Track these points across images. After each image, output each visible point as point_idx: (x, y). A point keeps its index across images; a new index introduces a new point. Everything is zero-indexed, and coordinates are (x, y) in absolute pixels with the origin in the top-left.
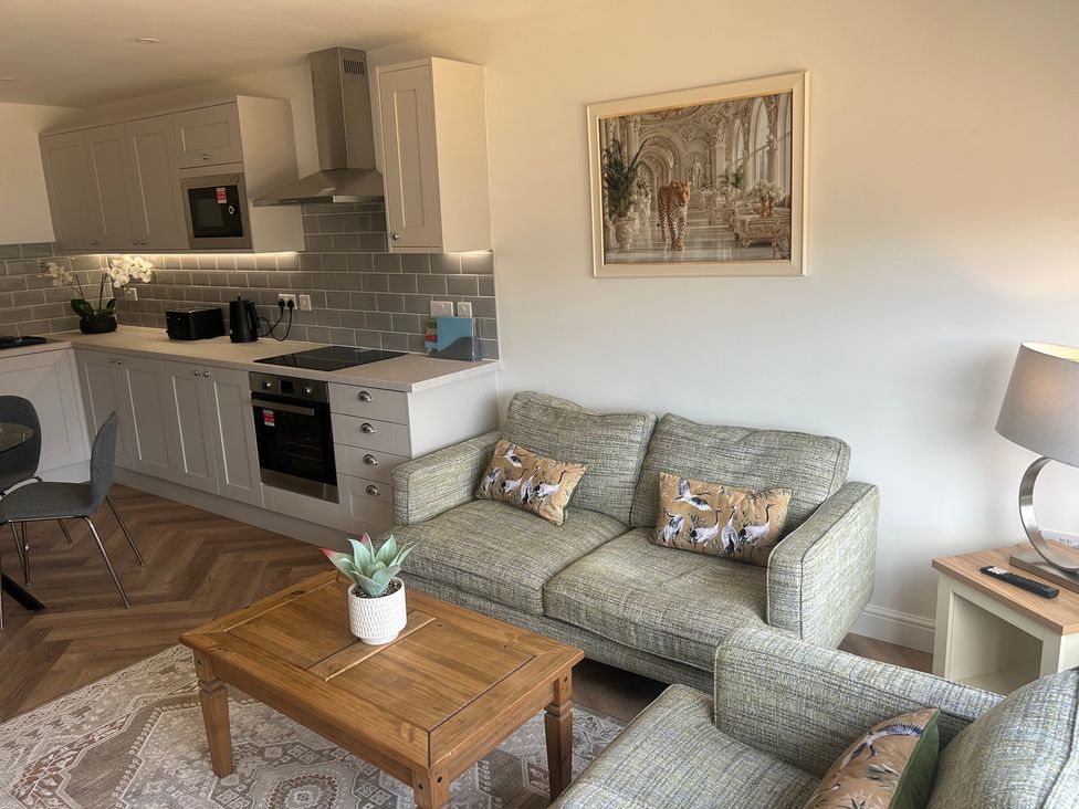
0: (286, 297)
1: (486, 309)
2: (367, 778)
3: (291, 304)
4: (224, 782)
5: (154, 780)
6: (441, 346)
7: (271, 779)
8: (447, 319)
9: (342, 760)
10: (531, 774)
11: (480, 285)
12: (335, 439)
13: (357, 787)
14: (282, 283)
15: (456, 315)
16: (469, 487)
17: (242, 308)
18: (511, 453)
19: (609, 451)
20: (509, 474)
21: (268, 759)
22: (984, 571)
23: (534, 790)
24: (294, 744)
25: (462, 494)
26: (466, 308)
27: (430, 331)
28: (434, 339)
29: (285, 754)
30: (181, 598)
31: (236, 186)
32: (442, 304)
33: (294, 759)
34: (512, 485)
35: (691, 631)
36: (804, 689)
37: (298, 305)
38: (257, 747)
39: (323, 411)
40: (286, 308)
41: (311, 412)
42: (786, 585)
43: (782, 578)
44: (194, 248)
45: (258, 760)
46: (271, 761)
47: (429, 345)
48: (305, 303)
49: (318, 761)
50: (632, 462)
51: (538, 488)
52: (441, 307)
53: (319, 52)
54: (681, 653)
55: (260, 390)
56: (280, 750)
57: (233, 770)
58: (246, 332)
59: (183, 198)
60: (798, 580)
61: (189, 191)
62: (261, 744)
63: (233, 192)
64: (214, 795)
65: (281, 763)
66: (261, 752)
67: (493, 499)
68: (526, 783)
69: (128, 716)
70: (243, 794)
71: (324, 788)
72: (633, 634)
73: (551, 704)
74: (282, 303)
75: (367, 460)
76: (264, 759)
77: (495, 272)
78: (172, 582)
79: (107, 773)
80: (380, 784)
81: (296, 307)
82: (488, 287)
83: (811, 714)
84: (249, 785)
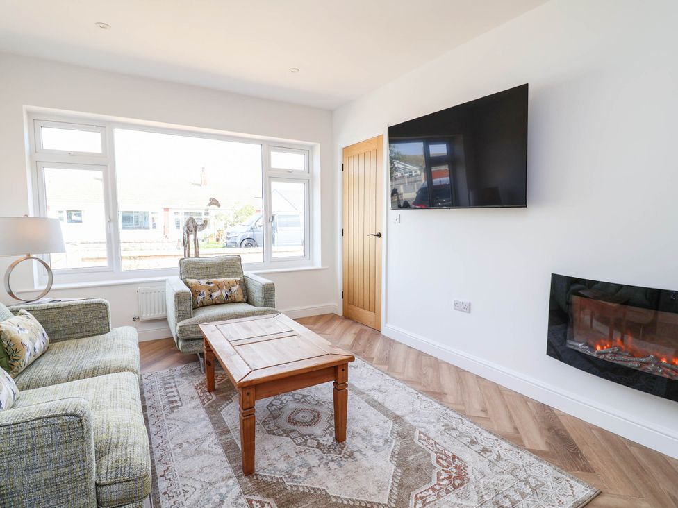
2: (273, 417)
9: (279, 428)
29: (306, 441)
38: (321, 449)
45: (321, 441)
46: (315, 439)
56: (308, 444)
65: (310, 436)
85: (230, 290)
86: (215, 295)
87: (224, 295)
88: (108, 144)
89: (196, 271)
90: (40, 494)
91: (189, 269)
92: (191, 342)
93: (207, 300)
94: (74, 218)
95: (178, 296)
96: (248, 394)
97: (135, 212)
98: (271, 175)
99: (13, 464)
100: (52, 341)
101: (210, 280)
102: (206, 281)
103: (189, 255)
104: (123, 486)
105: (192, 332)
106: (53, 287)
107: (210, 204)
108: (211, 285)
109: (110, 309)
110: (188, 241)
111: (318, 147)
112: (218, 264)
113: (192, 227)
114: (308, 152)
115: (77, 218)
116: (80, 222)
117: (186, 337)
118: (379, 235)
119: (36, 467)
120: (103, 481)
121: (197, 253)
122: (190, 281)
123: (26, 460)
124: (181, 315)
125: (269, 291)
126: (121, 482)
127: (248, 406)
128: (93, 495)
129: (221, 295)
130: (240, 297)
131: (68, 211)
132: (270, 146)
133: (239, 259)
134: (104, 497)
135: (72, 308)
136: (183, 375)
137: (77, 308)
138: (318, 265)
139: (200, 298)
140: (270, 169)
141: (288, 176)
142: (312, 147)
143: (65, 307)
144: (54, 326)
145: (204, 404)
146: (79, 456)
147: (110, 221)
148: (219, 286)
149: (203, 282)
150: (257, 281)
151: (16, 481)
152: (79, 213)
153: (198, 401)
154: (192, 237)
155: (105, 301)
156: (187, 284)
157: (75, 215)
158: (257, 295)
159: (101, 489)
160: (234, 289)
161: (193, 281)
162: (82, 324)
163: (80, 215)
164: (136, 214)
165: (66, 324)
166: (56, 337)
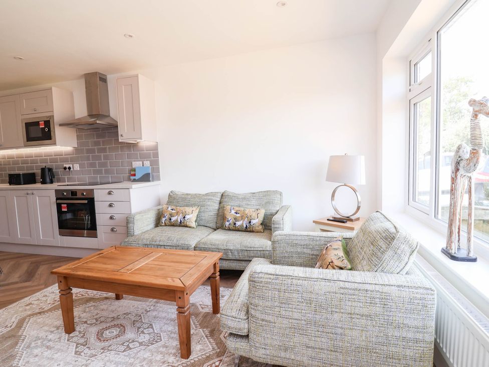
0: (67, 166)
1: (155, 163)
2: (137, 321)
3: (69, 168)
4: (71, 335)
5: (35, 341)
6: (137, 177)
7: (94, 330)
8: (139, 168)
10: (202, 307)
11: (153, 155)
12: (96, 211)
13: (134, 325)
14: (66, 160)
15: (143, 166)
16: (155, 223)
17: (47, 170)
18: (170, 208)
19: (209, 203)
20: (171, 215)
21: (90, 324)
22: (328, 220)
23: (205, 311)
24: (100, 317)
25: (152, 225)
26: (147, 163)
27: (132, 173)
28: (134, 175)
29: (97, 321)
30: (26, 281)
31: (49, 121)
32: (138, 163)
33: (101, 322)
34: (173, 219)
35: (251, 247)
36: (302, 243)
37: (73, 168)
38: (83, 321)
39: (91, 201)
40: (67, 170)
41: (86, 202)
42: (279, 228)
43: (277, 226)
44: (26, 146)
45: (85, 325)
47: (132, 178)
48: (77, 167)
49: (113, 320)
50: (216, 206)
51: (184, 217)
52: (137, 164)
53: (89, 73)
54: (248, 256)
55: (61, 196)
56: (94, 320)
57: (74, 330)
58: (48, 180)
59: (22, 126)
60: (282, 225)
61: (26, 123)
62: (85, 320)
63: (47, 123)
64: (68, 340)
65: (96, 324)
66: (86, 322)
67: (166, 226)
68: (201, 310)
69: (13, 323)
70: (82, 337)
71: (119, 328)
72: (230, 254)
73: (213, 274)
74: (65, 168)
75: (111, 218)
76: (88, 324)
77: (159, 149)
78: (19, 277)
79: (10, 343)
80: (144, 322)
81: (72, 169)
82: (156, 155)
83: (305, 250)
84: (84, 334)
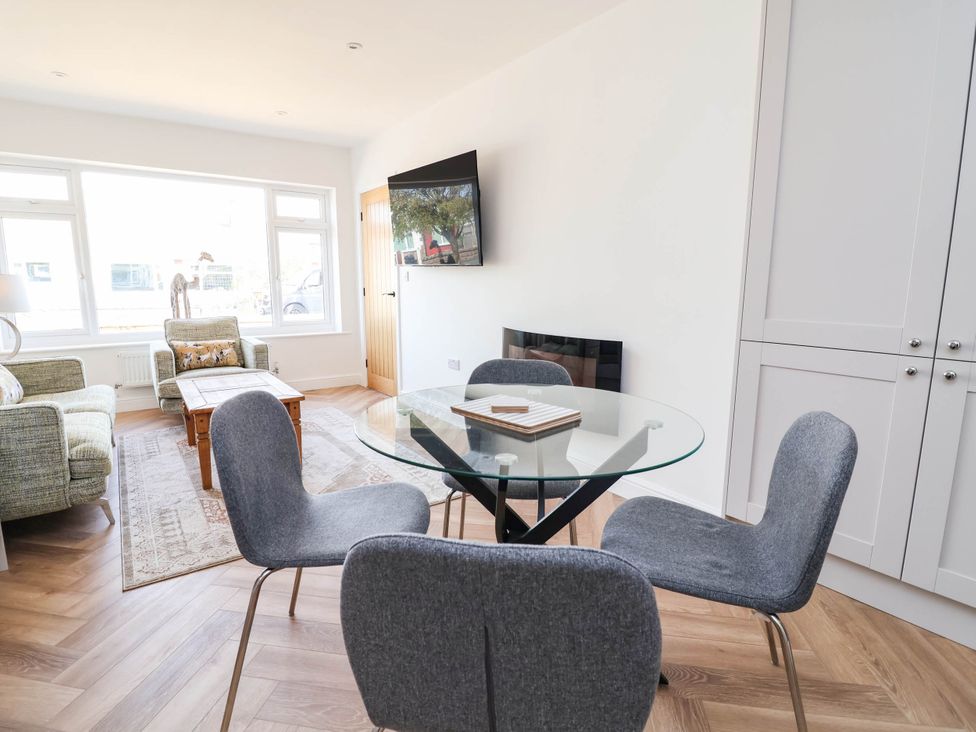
85: (222, 353)
86: (204, 358)
87: (215, 358)
88: (76, 189)
89: (183, 333)
90: (29, 458)
91: (174, 330)
92: (173, 402)
93: (194, 362)
94: (38, 273)
95: (158, 355)
96: (202, 421)
97: (133, 265)
98: (277, 225)
99: (10, 435)
100: (26, 395)
101: (198, 343)
102: (194, 343)
103: (178, 316)
104: (89, 463)
105: (173, 391)
106: (21, 350)
107: (201, 259)
108: (199, 347)
109: (83, 367)
110: (177, 301)
111: (334, 191)
112: (210, 326)
113: (180, 286)
114: (325, 196)
115: (43, 274)
116: (48, 279)
117: (168, 396)
118: (394, 294)
119: (25, 439)
120: (74, 458)
121: (188, 313)
122: (175, 343)
123: (18, 434)
124: (162, 375)
125: (261, 353)
126: (87, 460)
127: (202, 431)
128: (67, 465)
129: (211, 358)
130: (234, 359)
131: (28, 264)
132: (275, 191)
133: (235, 321)
134: (76, 469)
135: (45, 364)
136: (167, 435)
137: (50, 364)
138: (339, 330)
139: (186, 361)
140: (276, 217)
141: (298, 225)
142: (328, 191)
143: (37, 363)
144: (27, 382)
145: (181, 452)
146: (55, 435)
147: (83, 278)
148: (208, 349)
149: (191, 344)
150: (250, 342)
151: (12, 447)
152: (44, 266)
153: (178, 451)
154: (181, 296)
155: (78, 358)
156: (171, 346)
157: (40, 269)
158: (250, 357)
159: (72, 463)
160: (226, 352)
161: (178, 344)
162: (56, 381)
163: (47, 270)
164: (135, 269)
165: (39, 379)
166: (30, 392)
